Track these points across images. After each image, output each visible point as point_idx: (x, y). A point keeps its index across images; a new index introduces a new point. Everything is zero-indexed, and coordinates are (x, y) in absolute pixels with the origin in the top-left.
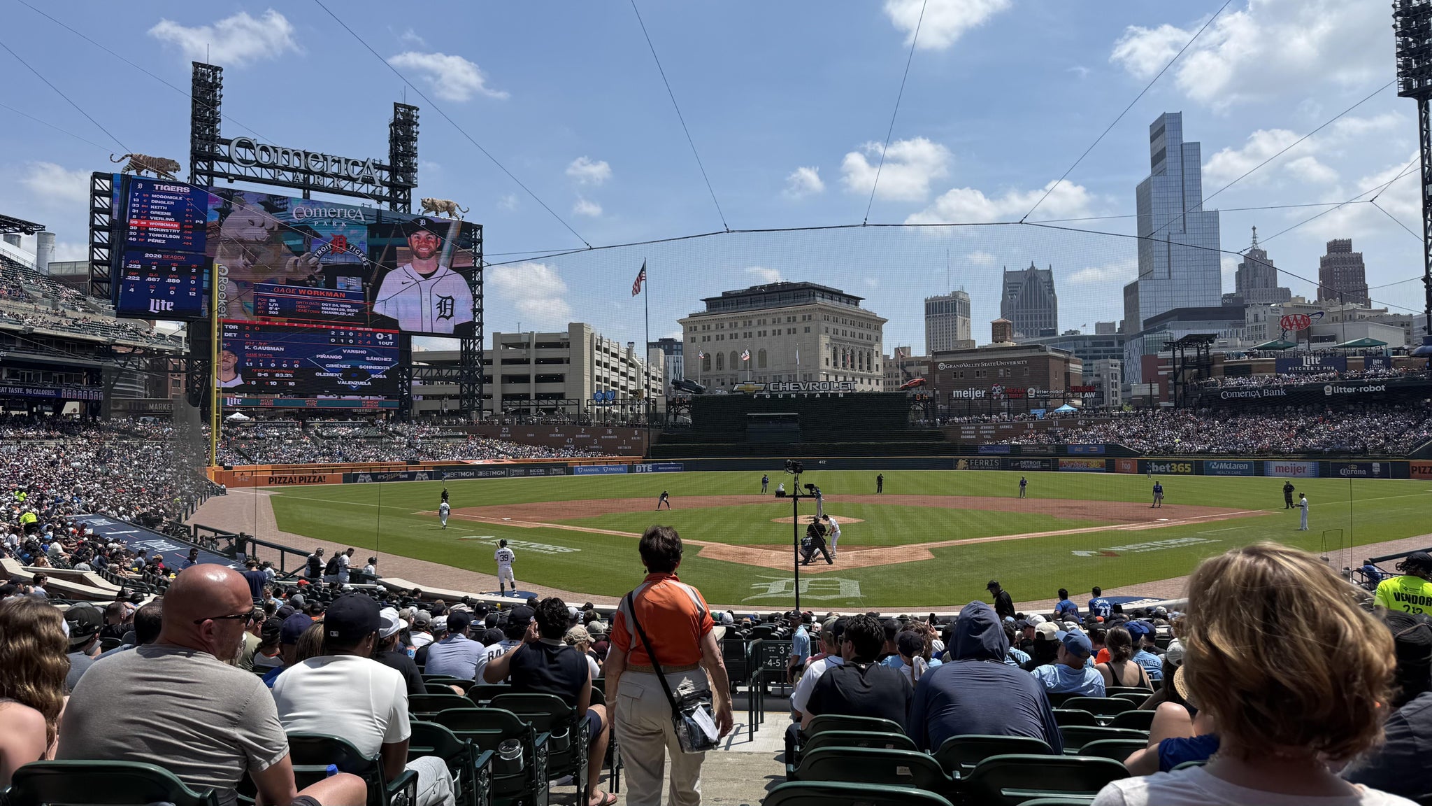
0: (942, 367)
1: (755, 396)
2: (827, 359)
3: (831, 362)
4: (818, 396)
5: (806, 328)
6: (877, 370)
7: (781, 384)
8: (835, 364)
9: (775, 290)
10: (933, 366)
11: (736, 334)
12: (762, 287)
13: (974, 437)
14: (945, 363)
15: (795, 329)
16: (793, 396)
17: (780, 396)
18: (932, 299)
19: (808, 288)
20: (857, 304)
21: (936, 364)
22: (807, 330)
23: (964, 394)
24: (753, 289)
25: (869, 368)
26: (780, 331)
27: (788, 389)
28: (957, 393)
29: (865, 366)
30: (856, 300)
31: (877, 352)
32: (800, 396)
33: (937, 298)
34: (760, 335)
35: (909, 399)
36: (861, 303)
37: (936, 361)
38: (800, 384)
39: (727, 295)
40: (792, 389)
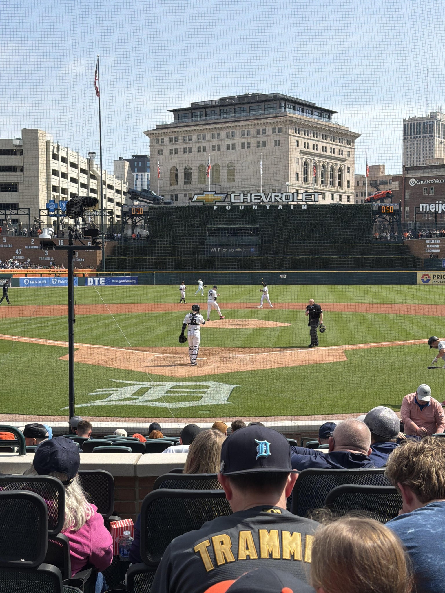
0: (412, 182)
1: (215, 207)
2: (297, 174)
3: (301, 177)
4: (280, 207)
5: (275, 141)
6: (349, 187)
7: (242, 195)
8: (306, 180)
9: (246, 101)
10: (403, 180)
11: (204, 147)
12: (232, 98)
13: (438, 251)
14: (416, 178)
15: (264, 142)
16: (255, 207)
17: (241, 208)
18: (410, 120)
19: (278, 100)
20: (329, 118)
21: (406, 180)
22: (277, 143)
23: (431, 207)
24: (222, 100)
25: (340, 185)
26: (249, 144)
27: (249, 200)
28: (424, 207)
29: (336, 182)
30: (329, 113)
31: (349, 168)
32: (261, 208)
33: (415, 119)
34: (228, 148)
35: (375, 212)
36: (334, 116)
37: (408, 176)
38: (263, 195)
39: (196, 107)
40: (253, 200)
